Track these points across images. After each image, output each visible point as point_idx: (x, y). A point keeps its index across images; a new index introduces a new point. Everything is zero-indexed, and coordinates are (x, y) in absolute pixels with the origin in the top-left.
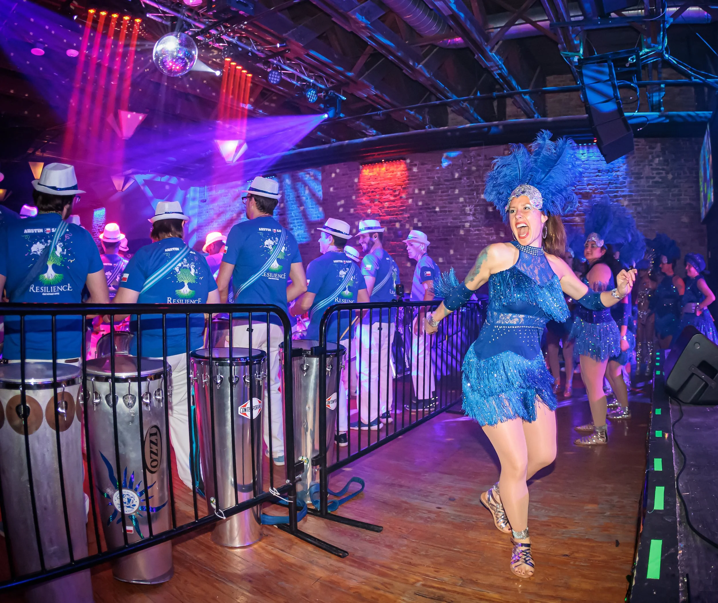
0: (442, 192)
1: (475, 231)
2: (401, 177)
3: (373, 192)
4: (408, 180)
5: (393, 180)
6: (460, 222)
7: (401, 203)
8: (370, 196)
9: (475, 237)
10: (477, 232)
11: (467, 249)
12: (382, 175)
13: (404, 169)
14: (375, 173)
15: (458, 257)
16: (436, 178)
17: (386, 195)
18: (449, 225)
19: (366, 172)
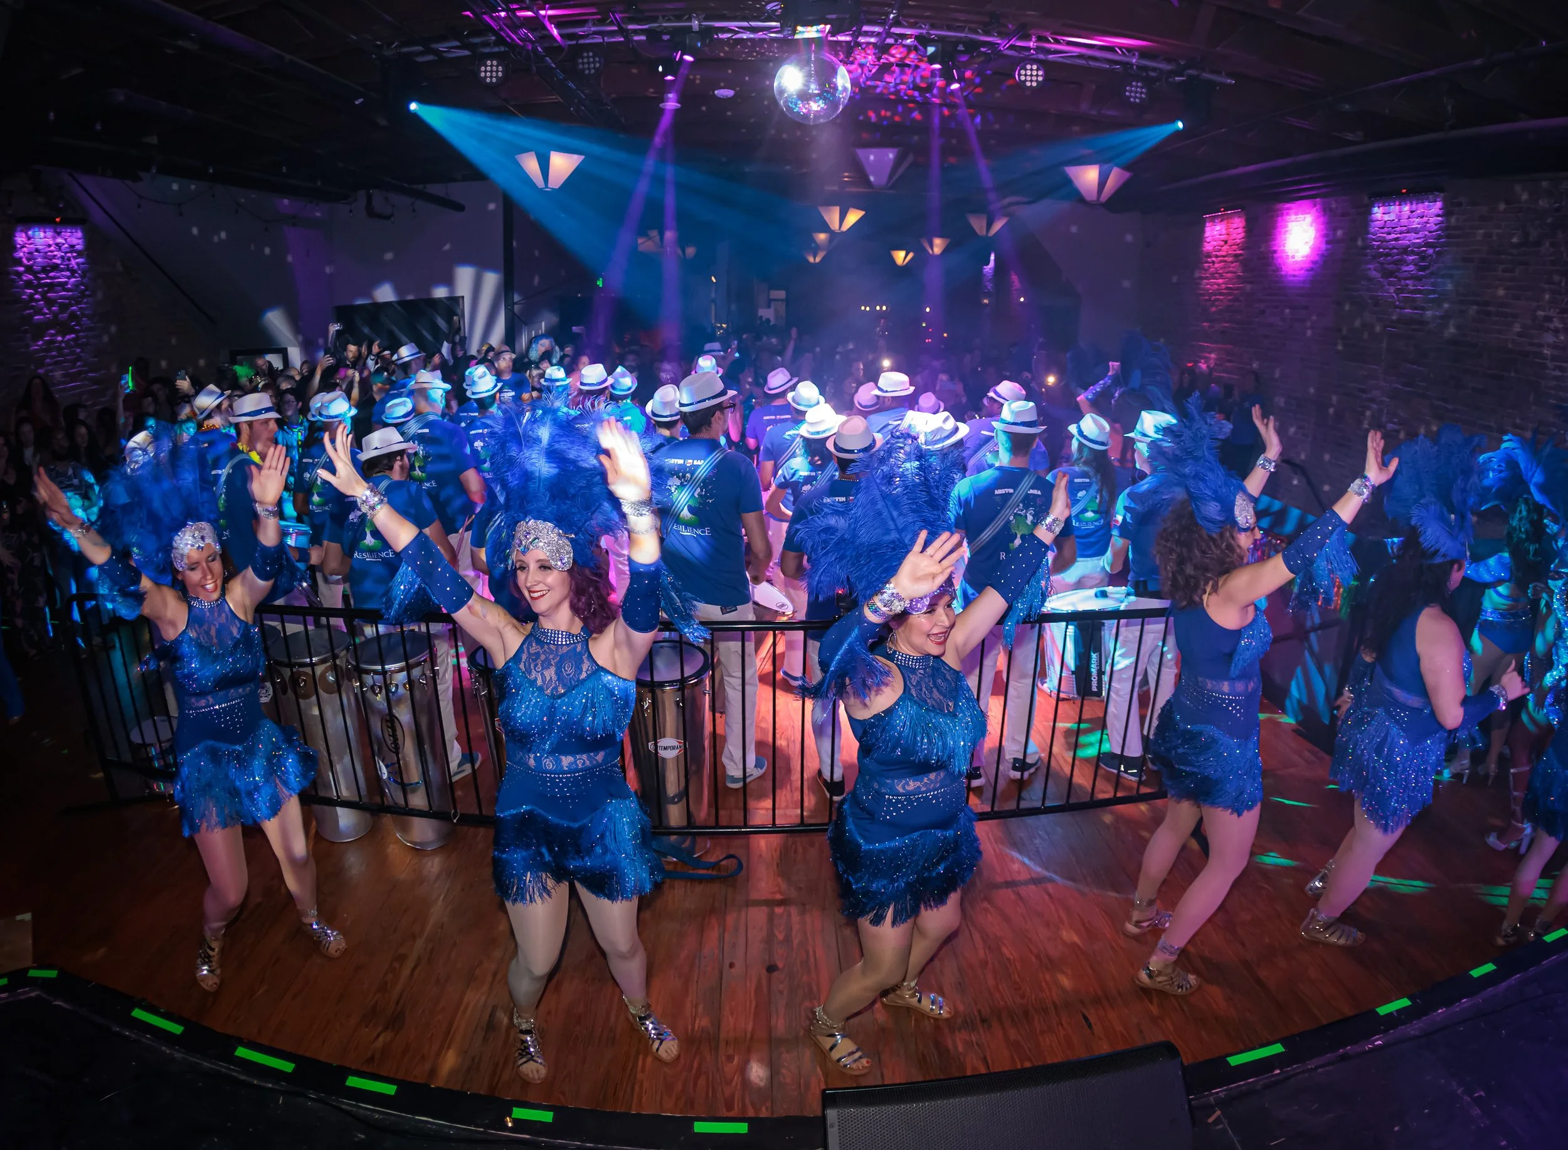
0: (1504, 271)
1: (1554, 370)
2: (1436, 228)
3: (1387, 255)
4: (1447, 237)
5: (1421, 234)
6: (1531, 344)
7: (1433, 285)
8: (1382, 264)
9: (1553, 383)
10: (1558, 373)
11: (1534, 408)
12: (1404, 221)
13: (1440, 212)
14: (1392, 217)
15: (1518, 421)
16: (1495, 238)
17: (1408, 265)
18: (1510, 346)
19: (1378, 212)
